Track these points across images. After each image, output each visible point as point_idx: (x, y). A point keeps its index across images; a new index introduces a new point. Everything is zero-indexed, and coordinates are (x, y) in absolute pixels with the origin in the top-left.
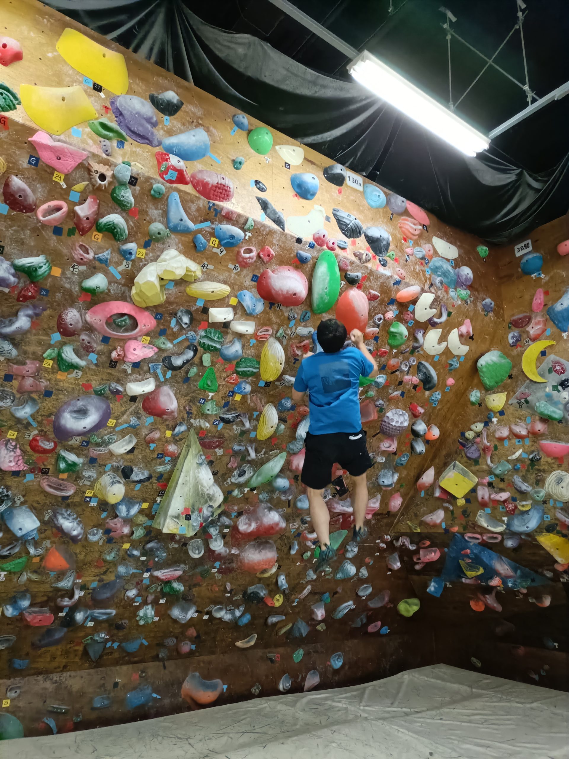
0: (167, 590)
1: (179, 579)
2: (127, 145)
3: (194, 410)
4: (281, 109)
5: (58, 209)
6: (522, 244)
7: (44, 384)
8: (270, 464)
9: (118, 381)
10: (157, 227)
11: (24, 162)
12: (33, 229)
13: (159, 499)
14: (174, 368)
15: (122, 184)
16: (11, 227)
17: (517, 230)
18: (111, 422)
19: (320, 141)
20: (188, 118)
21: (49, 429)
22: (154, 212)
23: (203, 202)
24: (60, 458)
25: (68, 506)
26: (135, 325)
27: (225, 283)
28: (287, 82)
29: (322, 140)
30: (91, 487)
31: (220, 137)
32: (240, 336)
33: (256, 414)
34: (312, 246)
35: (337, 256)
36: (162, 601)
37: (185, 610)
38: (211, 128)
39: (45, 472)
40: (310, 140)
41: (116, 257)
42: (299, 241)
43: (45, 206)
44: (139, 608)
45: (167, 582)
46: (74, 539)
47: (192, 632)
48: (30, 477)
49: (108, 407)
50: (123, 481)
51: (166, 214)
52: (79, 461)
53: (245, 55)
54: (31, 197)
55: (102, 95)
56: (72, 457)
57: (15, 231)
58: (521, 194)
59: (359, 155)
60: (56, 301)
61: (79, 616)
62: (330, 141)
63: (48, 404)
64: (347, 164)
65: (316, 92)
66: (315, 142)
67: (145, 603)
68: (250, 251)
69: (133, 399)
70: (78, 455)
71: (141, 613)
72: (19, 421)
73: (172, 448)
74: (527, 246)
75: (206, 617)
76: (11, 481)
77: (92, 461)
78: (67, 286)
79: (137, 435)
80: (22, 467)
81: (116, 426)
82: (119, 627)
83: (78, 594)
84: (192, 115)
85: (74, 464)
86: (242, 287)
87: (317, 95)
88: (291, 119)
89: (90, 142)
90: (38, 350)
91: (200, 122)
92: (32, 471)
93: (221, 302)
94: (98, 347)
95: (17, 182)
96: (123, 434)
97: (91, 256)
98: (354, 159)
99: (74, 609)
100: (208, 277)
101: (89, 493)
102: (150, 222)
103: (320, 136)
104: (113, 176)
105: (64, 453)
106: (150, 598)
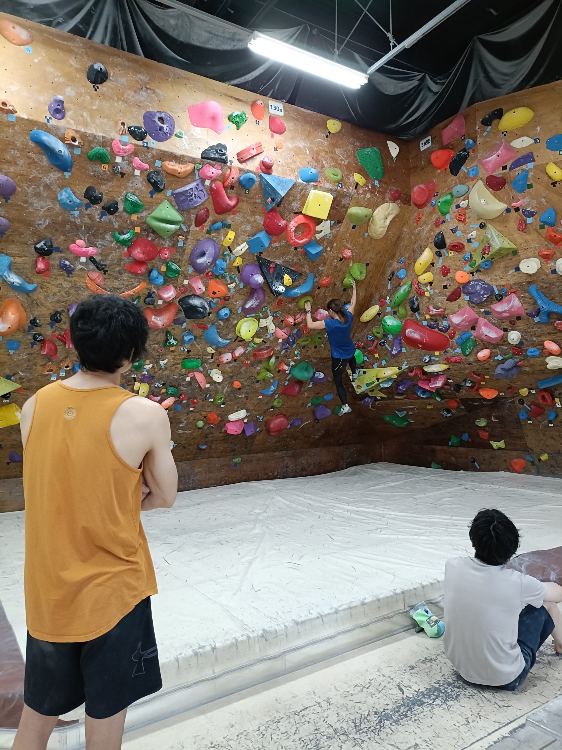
4: (209, 63)
6: (425, 140)
12: (45, 185)
16: (31, 186)
17: (419, 129)
19: (244, 81)
20: (139, 86)
28: (211, 42)
29: (246, 81)
31: (164, 96)
38: (158, 91)
40: (235, 82)
53: (177, 25)
57: (33, 188)
58: (422, 98)
59: (277, 87)
60: (66, 231)
62: (252, 80)
64: (269, 95)
65: (234, 46)
66: (240, 83)
74: (428, 142)
78: (73, 220)
84: (141, 82)
87: (235, 48)
88: (218, 69)
91: (148, 87)
98: (274, 91)
103: (243, 78)
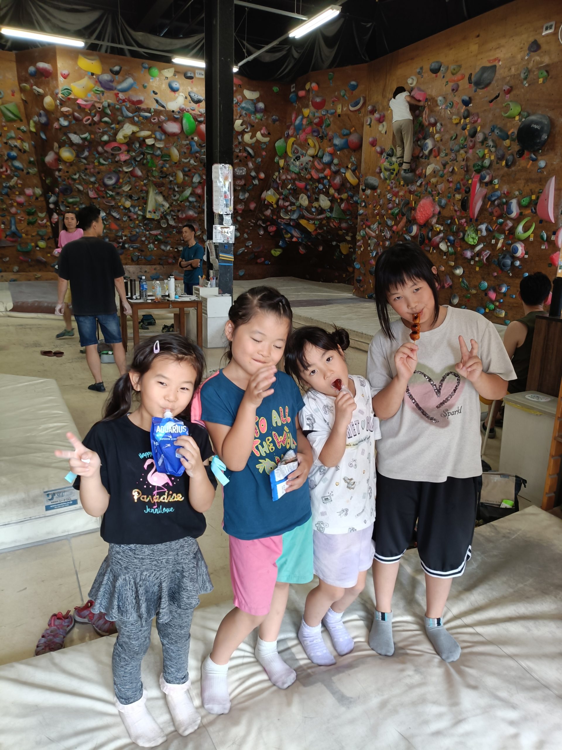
0: (156, 238)
1: (160, 234)
2: (105, 94)
3: (149, 174)
5: (89, 119)
7: (97, 170)
8: (186, 192)
9: (120, 167)
10: (120, 118)
11: (77, 108)
12: (83, 126)
13: (145, 206)
14: (138, 161)
15: (106, 108)
17: (288, 79)
18: (121, 180)
20: (124, 75)
21: (102, 184)
22: (118, 113)
23: (133, 107)
24: (107, 193)
25: (114, 208)
26: (120, 149)
27: (149, 130)
30: (120, 202)
31: (138, 77)
32: (159, 148)
33: (174, 174)
34: (179, 112)
35: (191, 114)
36: (156, 243)
37: (166, 247)
39: (103, 197)
41: (110, 129)
42: (173, 111)
43: (85, 119)
44: (148, 245)
45: (156, 236)
46: (118, 219)
47: (171, 255)
48: (99, 199)
49: (119, 176)
50: (130, 200)
51: (122, 113)
52: (114, 194)
54: (81, 117)
55: (94, 77)
56: (111, 193)
58: (288, 61)
60: (94, 146)
61: (126, 246)
63: (99, 176)
67: (149, 243)
68: (155, 119)
69: (127, 172)
70: (112, 192)
71: (149, 247)
72: (92, 182)
73: (144, 188)
75: (176, 250)
76: (94, 201)
77: (118, 194)
78: (97, 141)
79: (131, 184)
80: (96, 196)
81: (123, 181)
82: (142, 251)
83: (124, 238)
85: (112, 195)
86: (156, 131)
89: (94, 97)
90: (93, 160)
91: (129, 74)
92: (99, 197)
93: (149, 137)
94: (111, 157)
95: (76, 114)
96: (126, 184)
97: (101, 131)
99: (124, 243)
100: (142, 130)
101: (119, 204)
102: (118, 116)
104: (103, 106)
105: (108, 191)
106: (151, 241)
